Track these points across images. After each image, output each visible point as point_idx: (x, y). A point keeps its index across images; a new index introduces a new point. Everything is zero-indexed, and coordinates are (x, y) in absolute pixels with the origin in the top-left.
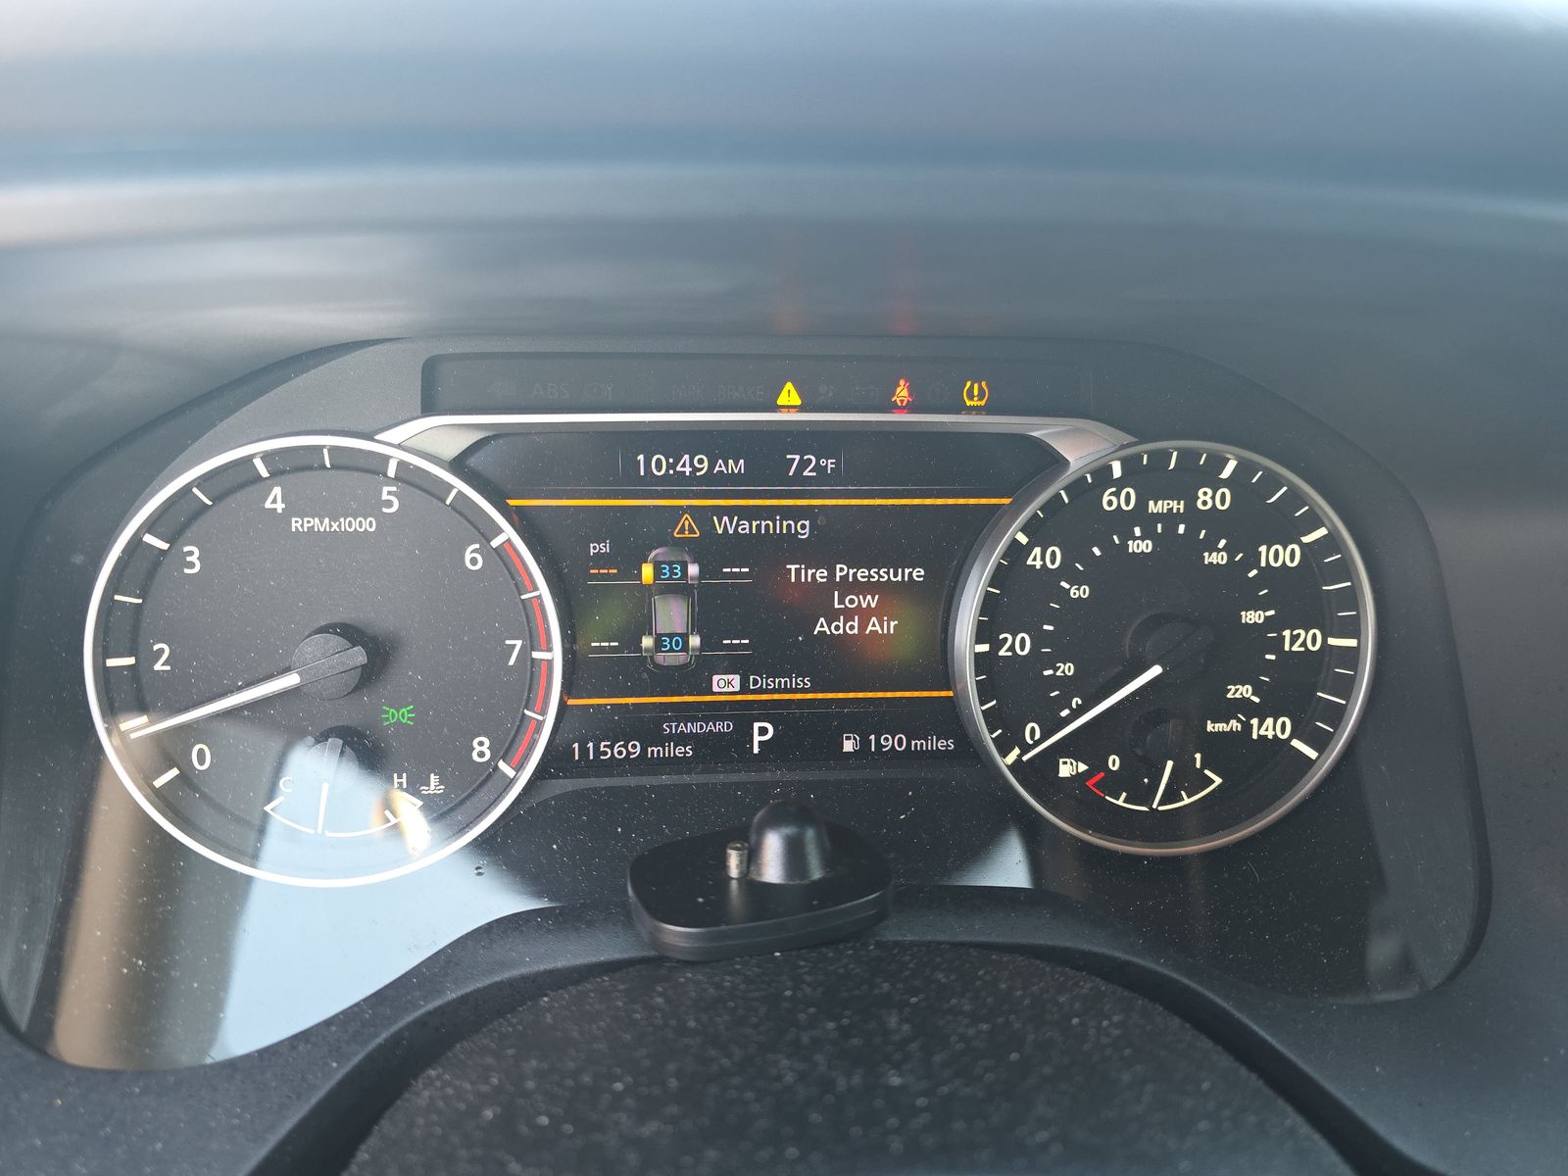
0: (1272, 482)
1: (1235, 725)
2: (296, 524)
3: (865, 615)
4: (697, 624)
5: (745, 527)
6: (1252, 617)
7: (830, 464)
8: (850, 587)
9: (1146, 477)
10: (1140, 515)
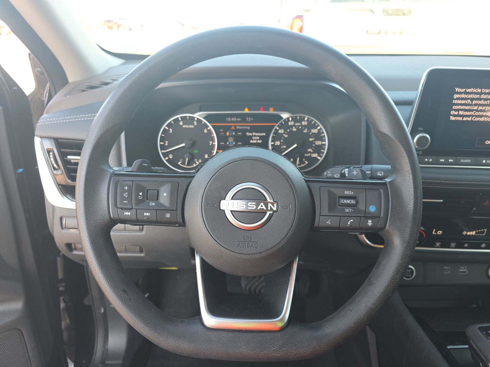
0: (312, 120)
1: (309, 155)
2: (184, 126)
3: (257, 140)
4: (234, 141)
5: (241, 128)
6: (311, 140)
7: (252, 119)
8: (255, 136)
9: (294, 119)
10: (294, 125)
